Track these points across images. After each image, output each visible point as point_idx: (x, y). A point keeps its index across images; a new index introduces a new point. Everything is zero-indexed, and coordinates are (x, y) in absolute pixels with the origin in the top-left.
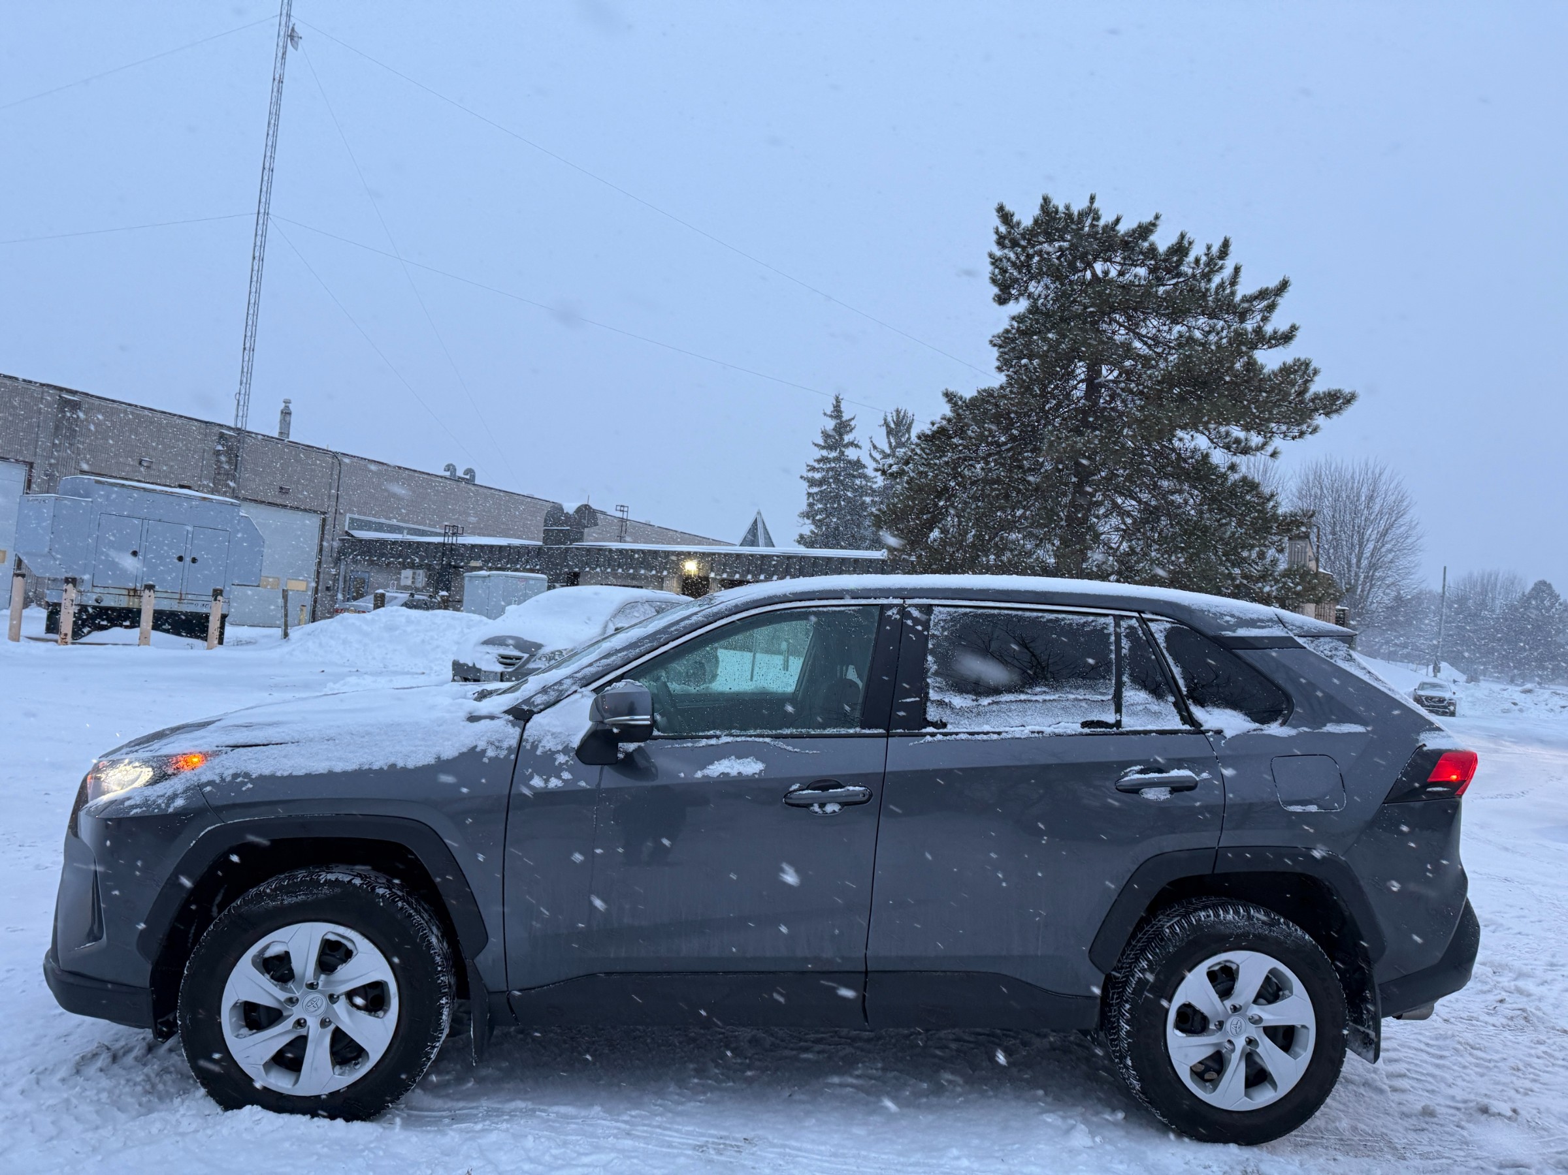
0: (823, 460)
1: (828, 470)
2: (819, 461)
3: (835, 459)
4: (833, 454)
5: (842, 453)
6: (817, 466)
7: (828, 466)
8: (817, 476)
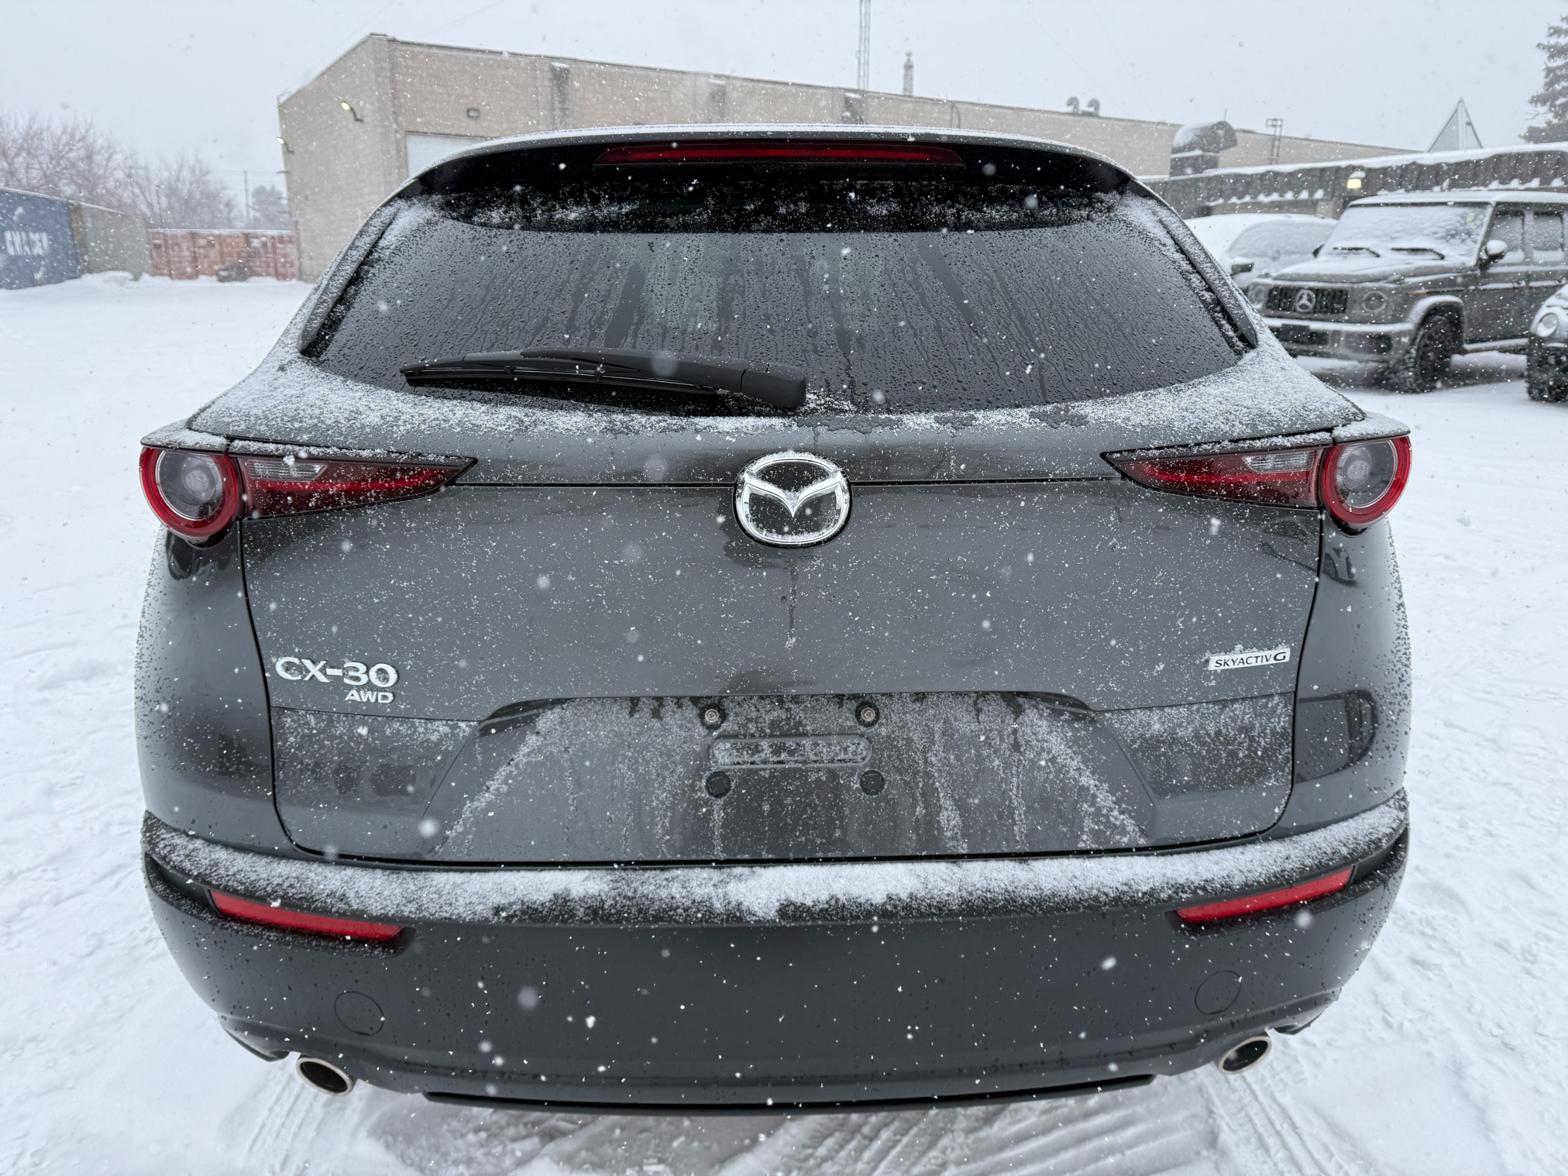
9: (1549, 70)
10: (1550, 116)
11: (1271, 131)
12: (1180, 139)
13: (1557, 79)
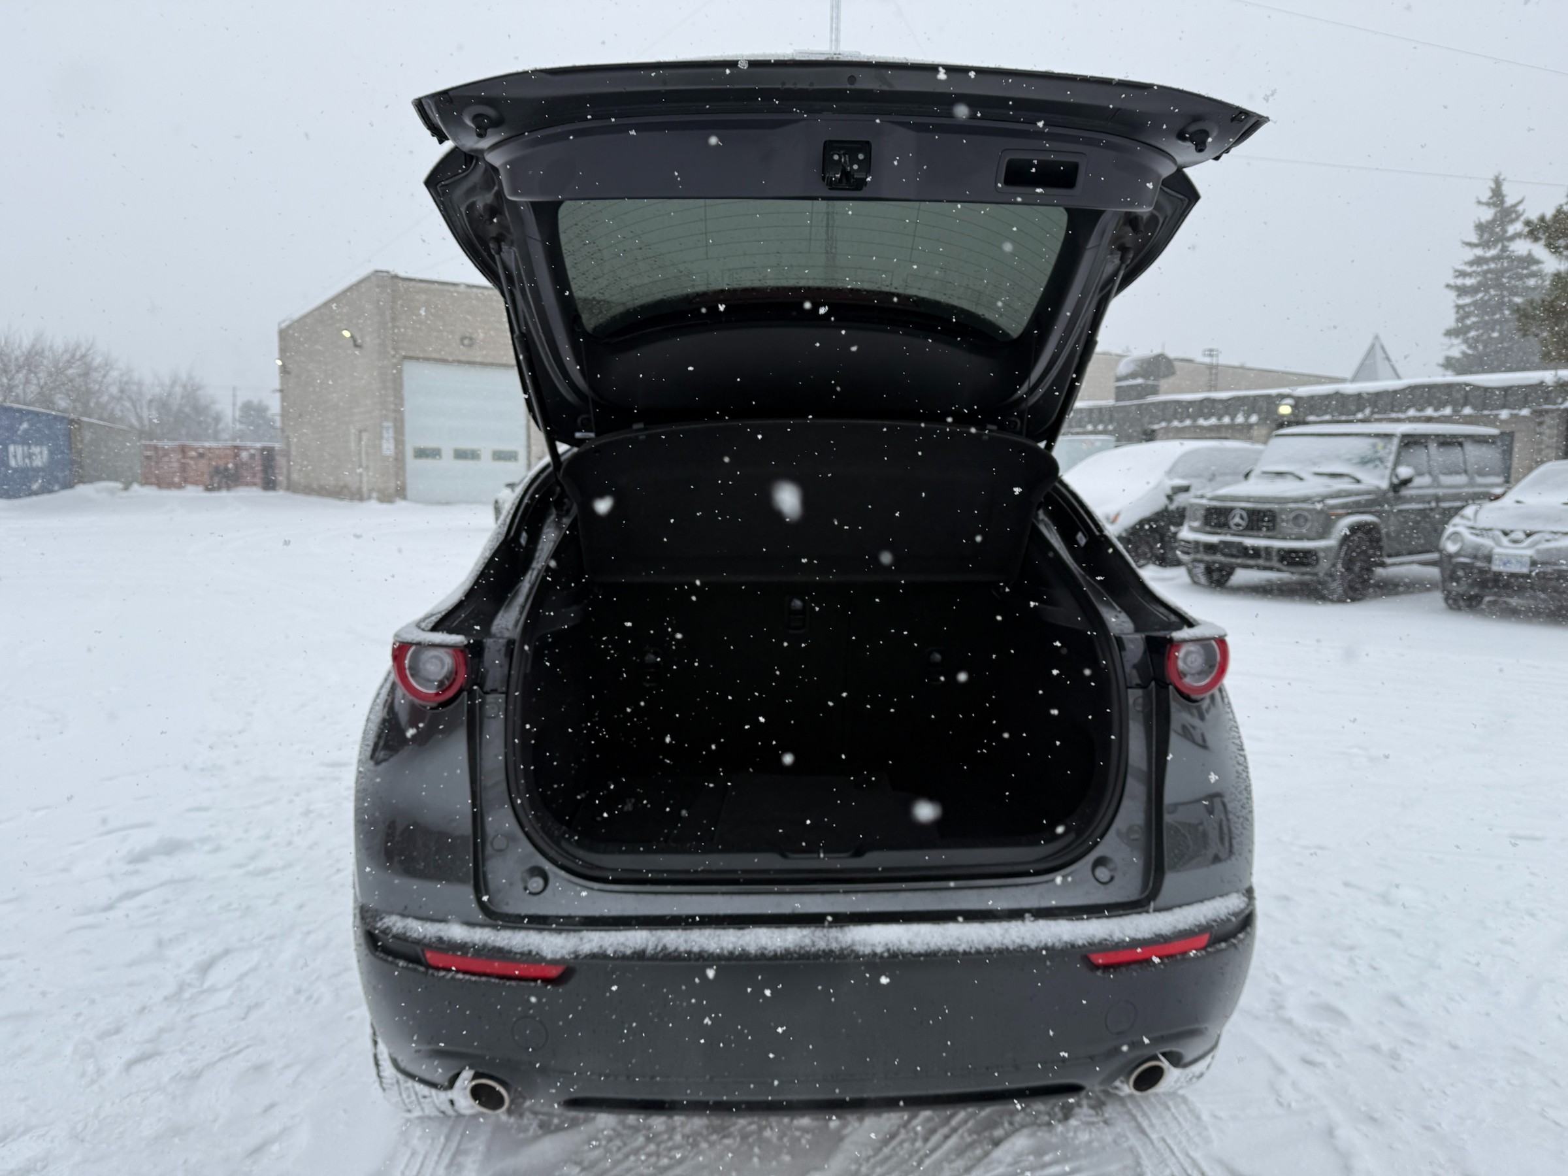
0: (1478, 261)
1: (1485, 272)
2: (1471, 263)
3: (1493, 259)
4: (1492, 252)
5: (1504, 249)
6: (1468, 269)
7: (1485, 267)
8: (1469, 282)
9: (1459, 307)
10: (1464, 347)
11: (1207, 360)
12: (1123, 368)
13: (1468, 315)
